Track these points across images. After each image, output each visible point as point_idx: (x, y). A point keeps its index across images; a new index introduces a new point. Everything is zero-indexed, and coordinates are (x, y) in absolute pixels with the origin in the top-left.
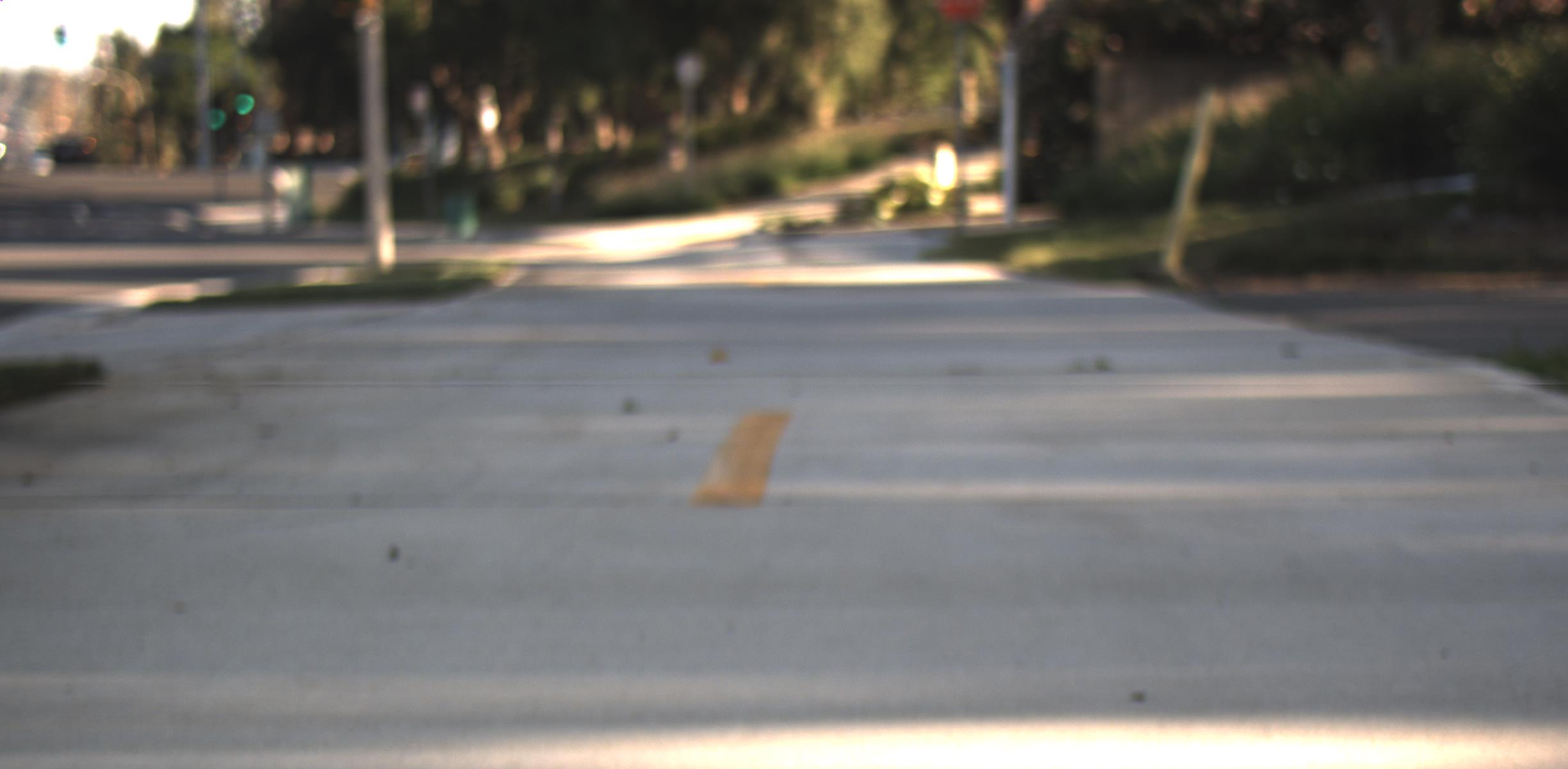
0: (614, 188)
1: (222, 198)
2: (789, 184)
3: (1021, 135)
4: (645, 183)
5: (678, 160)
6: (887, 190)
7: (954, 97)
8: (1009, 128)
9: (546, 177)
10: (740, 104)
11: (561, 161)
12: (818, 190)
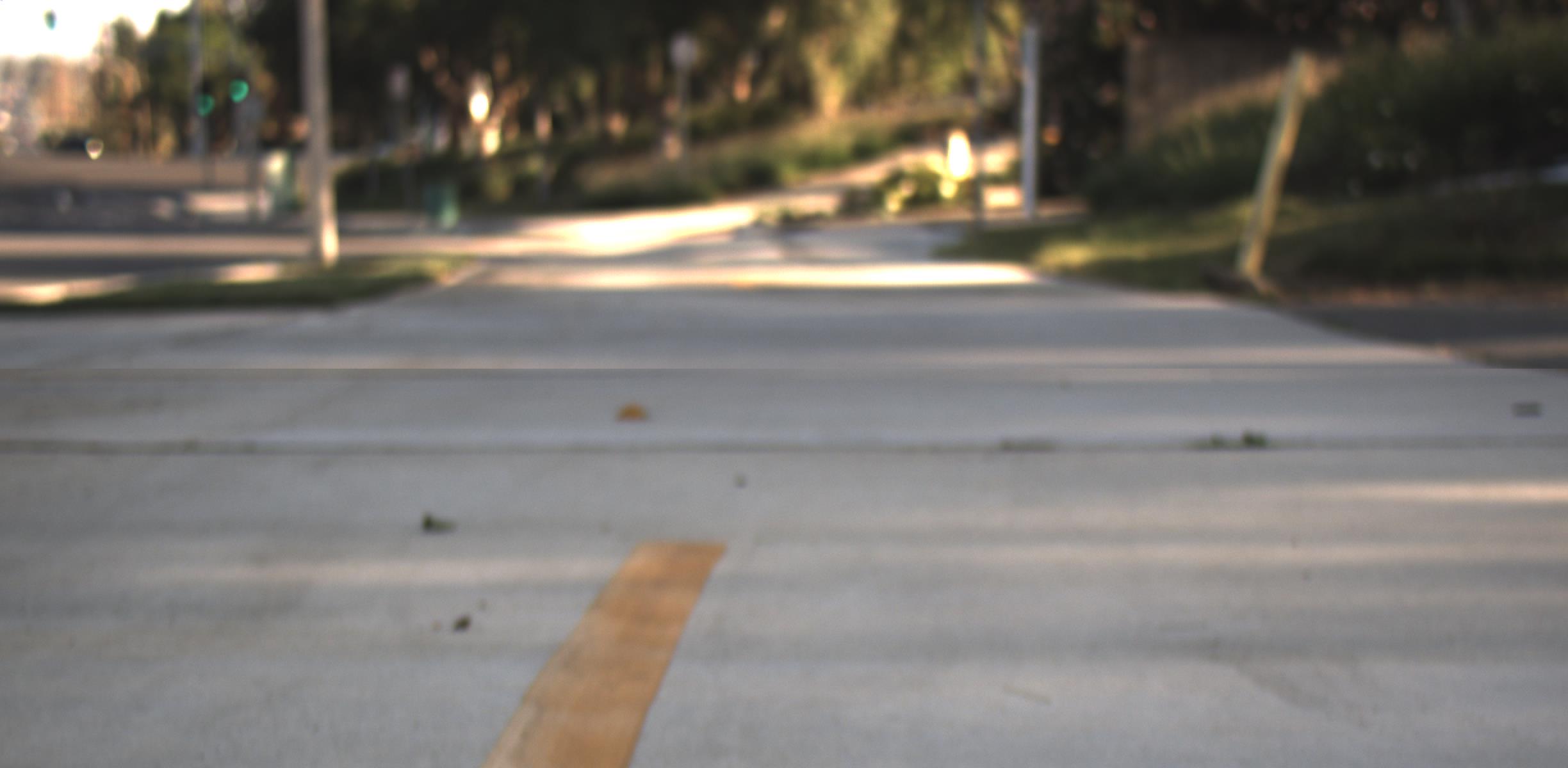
0: (605, 177)
1: (210, 187)
2: (790, 174)
3: (1043, 121)
4: (637, 172)
5: (673, 148)
6: (895, 179)
8: (1029, 112)
9: (535, 165)
10: (742, 92)
11: (550, 148)
12: (820, 179)
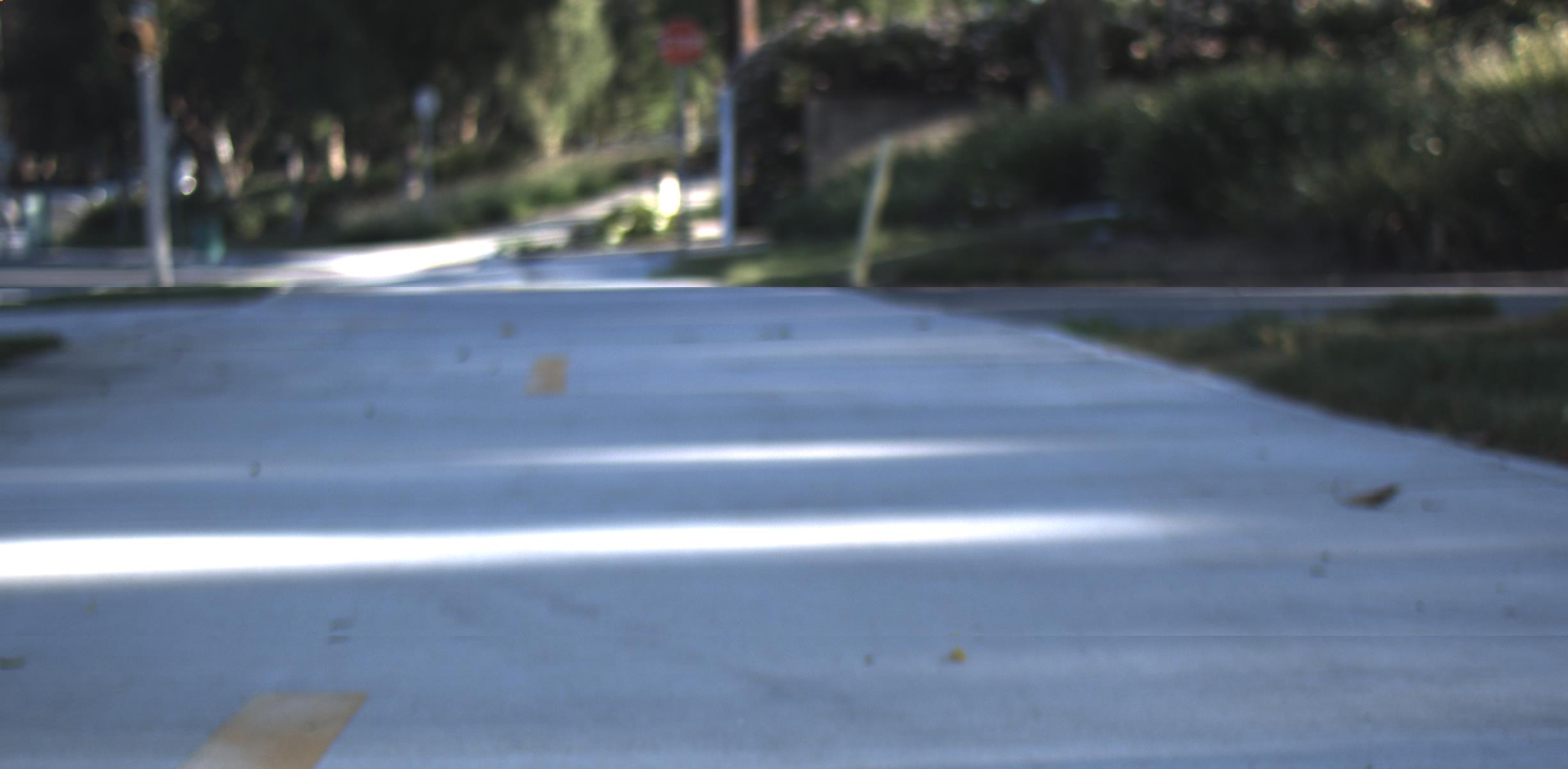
0: (356, 215)
2: (522, 210)
4: (384, 210)
5: (416, 189)
6: (616, 216)
7: (677, 126)
8: (727, 158)
9: (285, 204)
10: (469, 134)
11: (300, 189)
12: (550, 216)
